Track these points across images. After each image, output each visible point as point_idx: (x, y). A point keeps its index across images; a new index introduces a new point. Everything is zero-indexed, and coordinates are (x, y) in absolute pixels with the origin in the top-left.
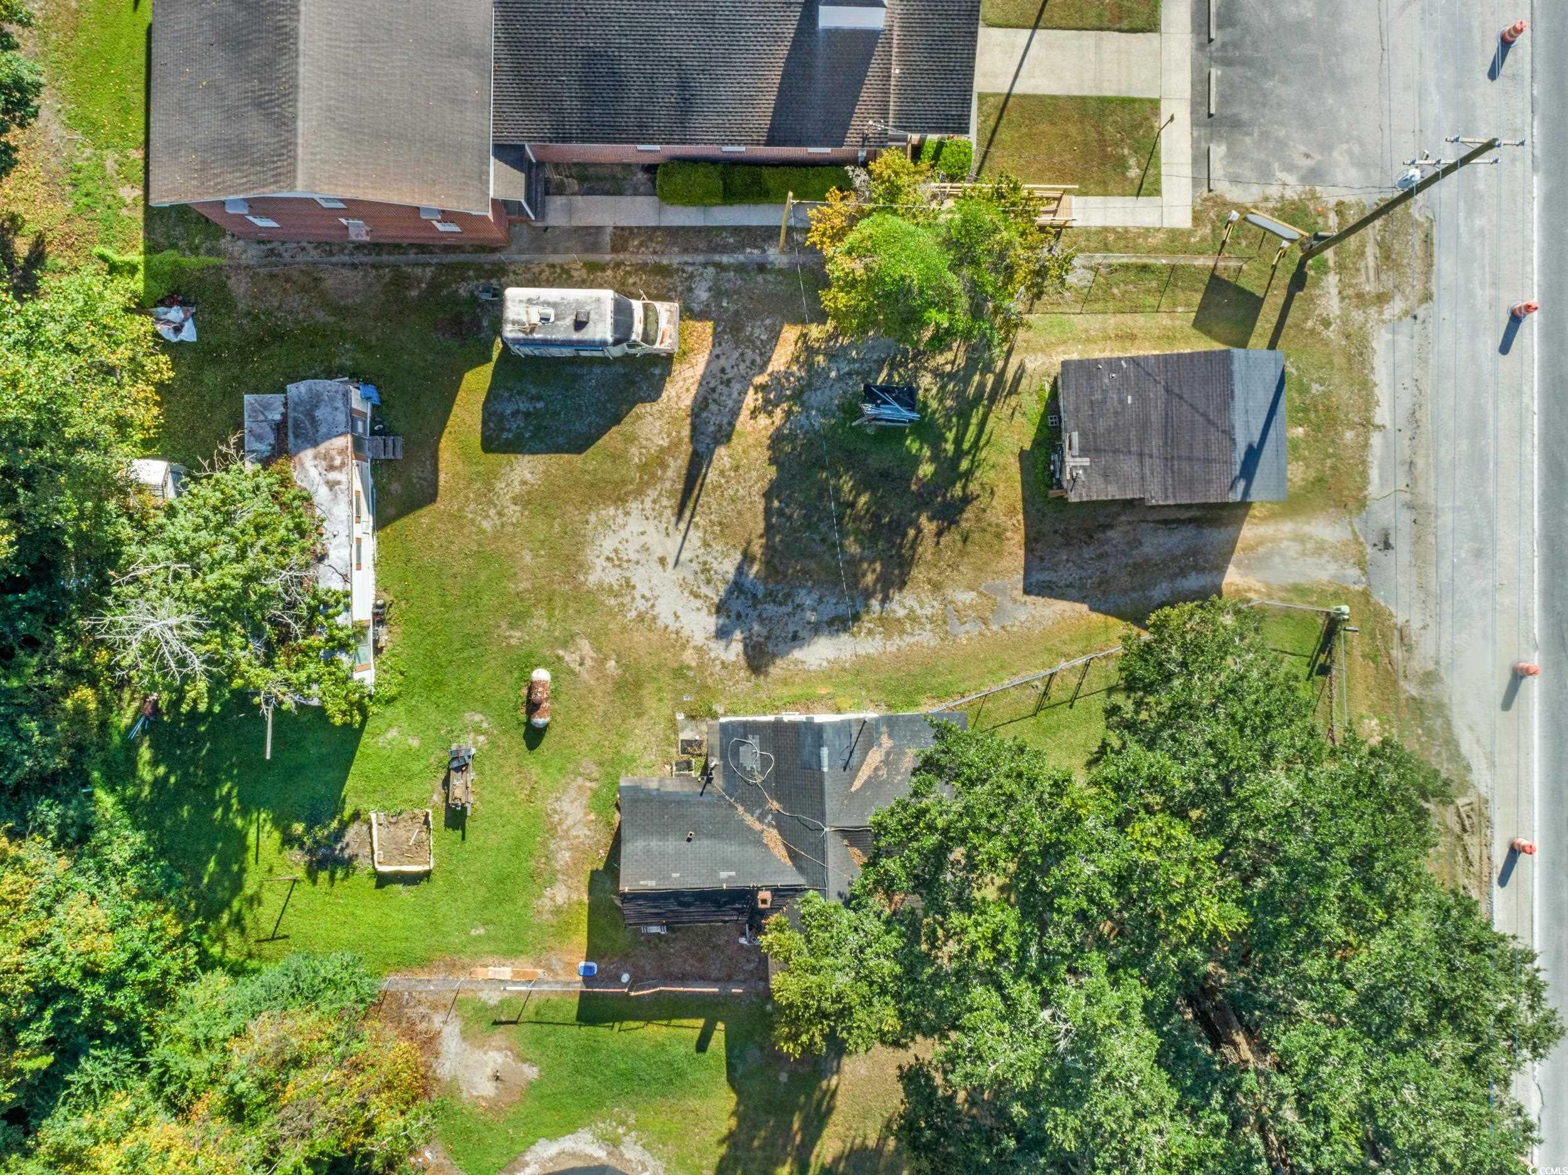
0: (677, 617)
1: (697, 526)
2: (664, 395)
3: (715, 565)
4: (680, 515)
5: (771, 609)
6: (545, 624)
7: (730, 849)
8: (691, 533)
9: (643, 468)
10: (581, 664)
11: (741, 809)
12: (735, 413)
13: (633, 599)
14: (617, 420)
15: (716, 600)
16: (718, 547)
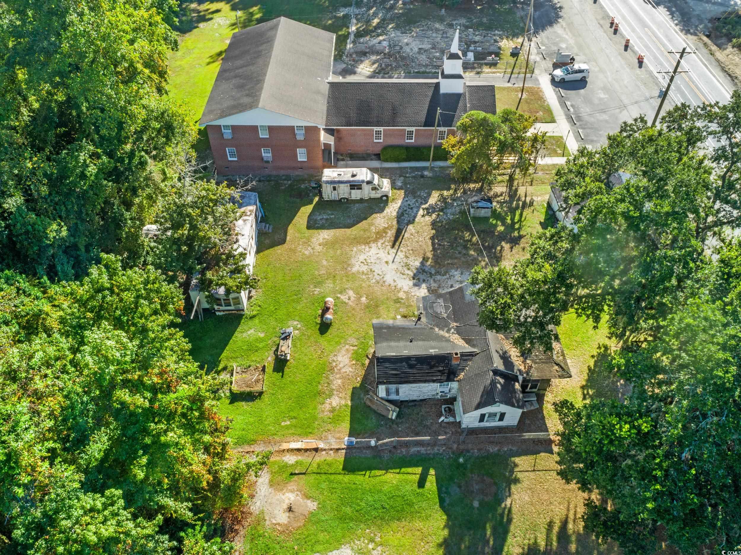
0: (395, 281)
1: (402, 251)
2: (385, 211)
3: (411, 263)
4: (393, 246)
5: (438, 277)
6: (332, 286)
8: (399, 253)
9: (378, 233)
10: (349, 299)
11: (437, 329)
12: (415, 217)
13: (374, 275)
14: (366, 219)
15: (412, 274)
16: (412, 258)
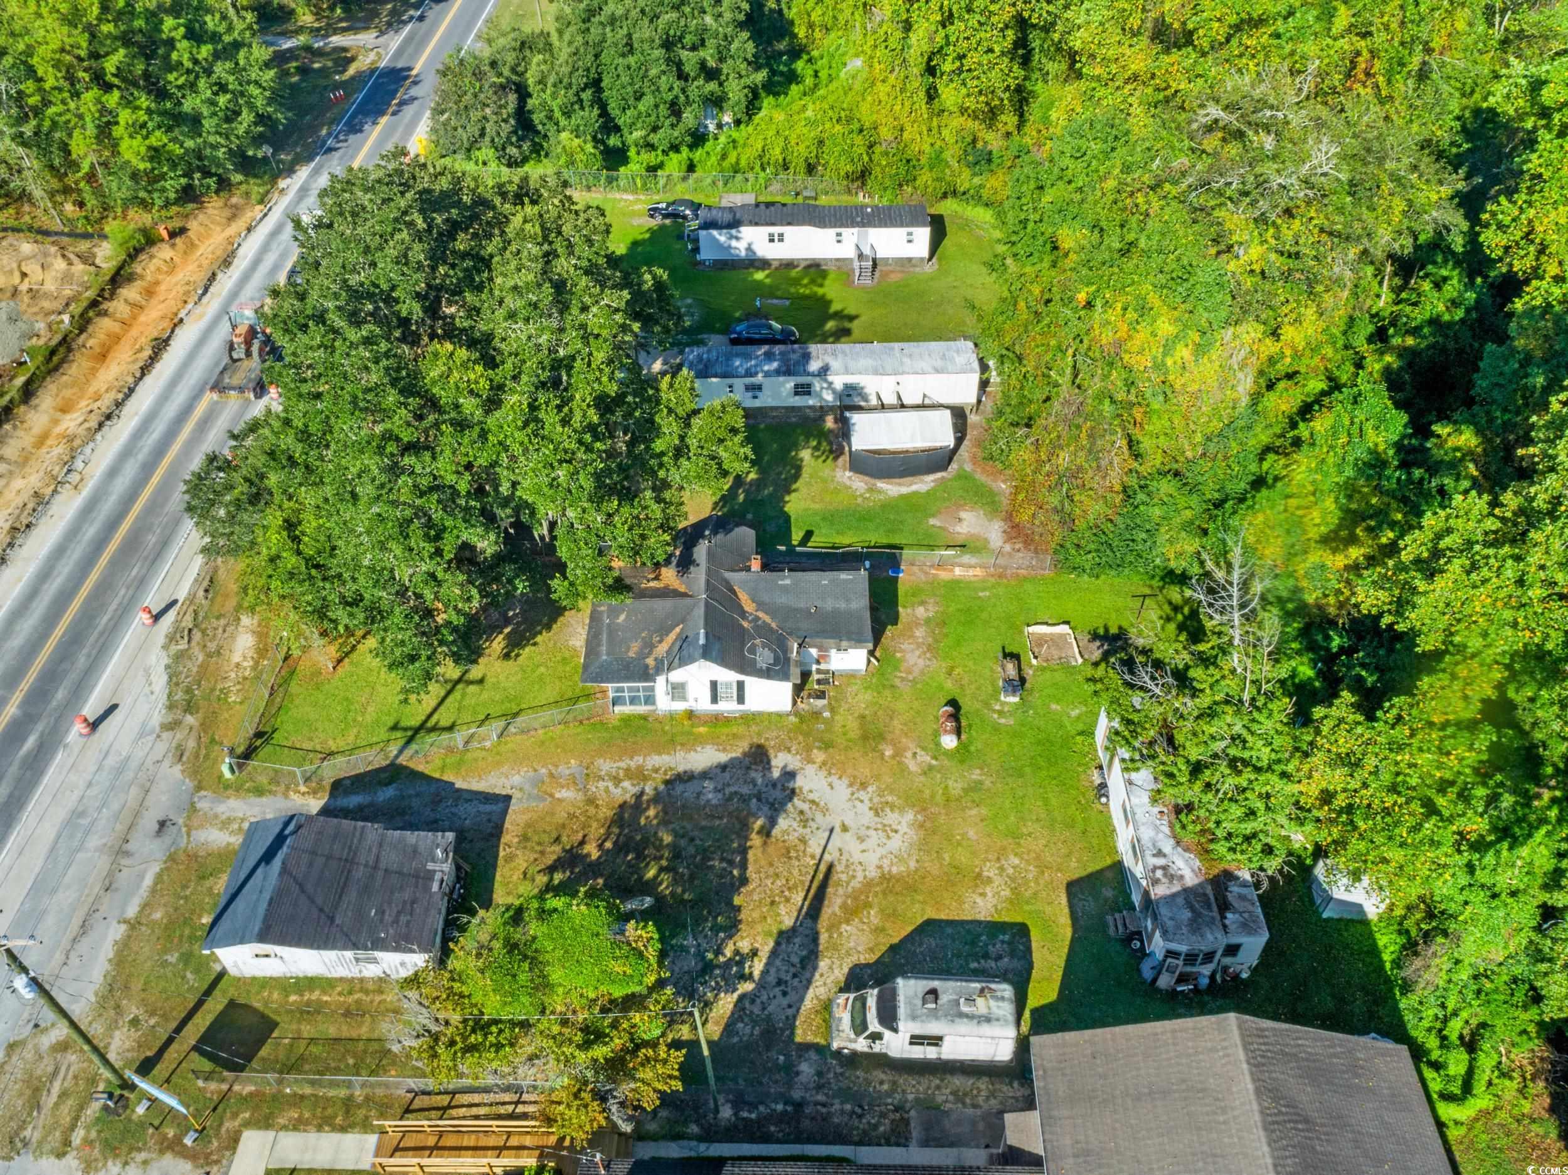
0: (831, 786)
1: (813, 857)
2: (846, 970)
3: (795, 825)
4: (830, 867)
5: (745, 790)
6: (950, 783)
7: (782, 600)
8: (818, 851)
9: (868, 905)
10: (915, 754)
11: (774, 625)
12: (774, 953)
13: (871, 800)
14: (893, 948)
15: (795, 800)
16: (793, 838)
